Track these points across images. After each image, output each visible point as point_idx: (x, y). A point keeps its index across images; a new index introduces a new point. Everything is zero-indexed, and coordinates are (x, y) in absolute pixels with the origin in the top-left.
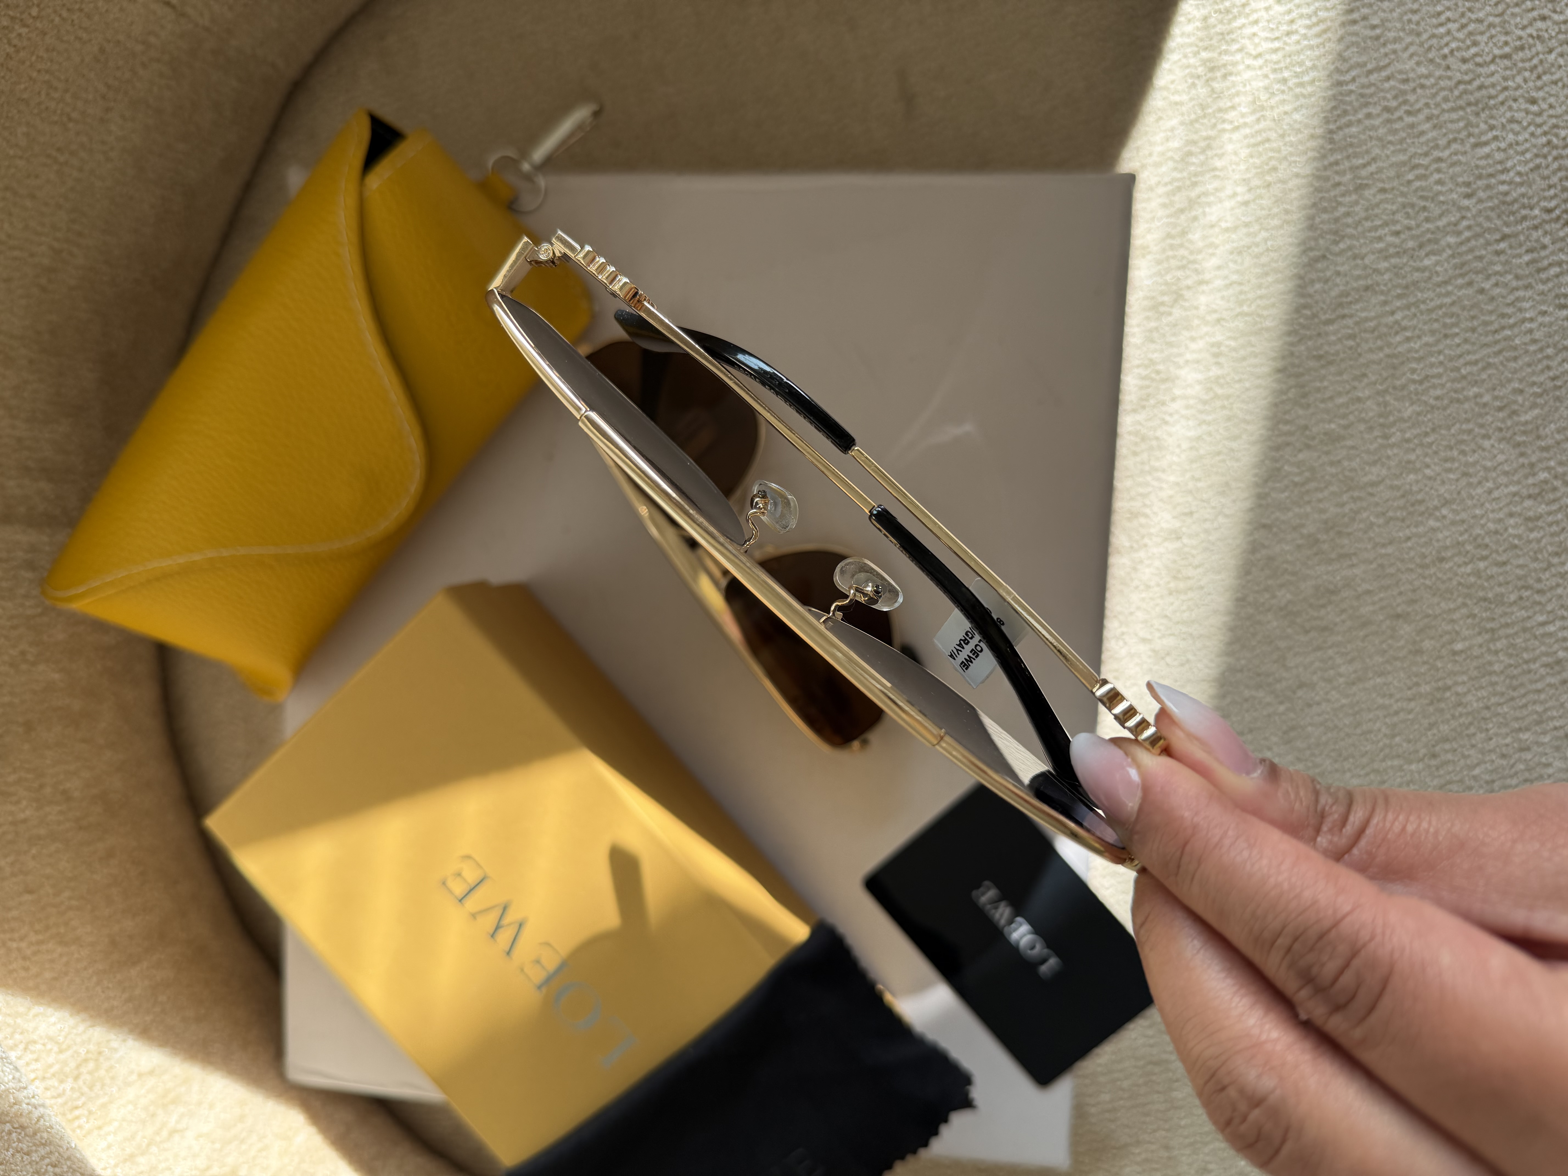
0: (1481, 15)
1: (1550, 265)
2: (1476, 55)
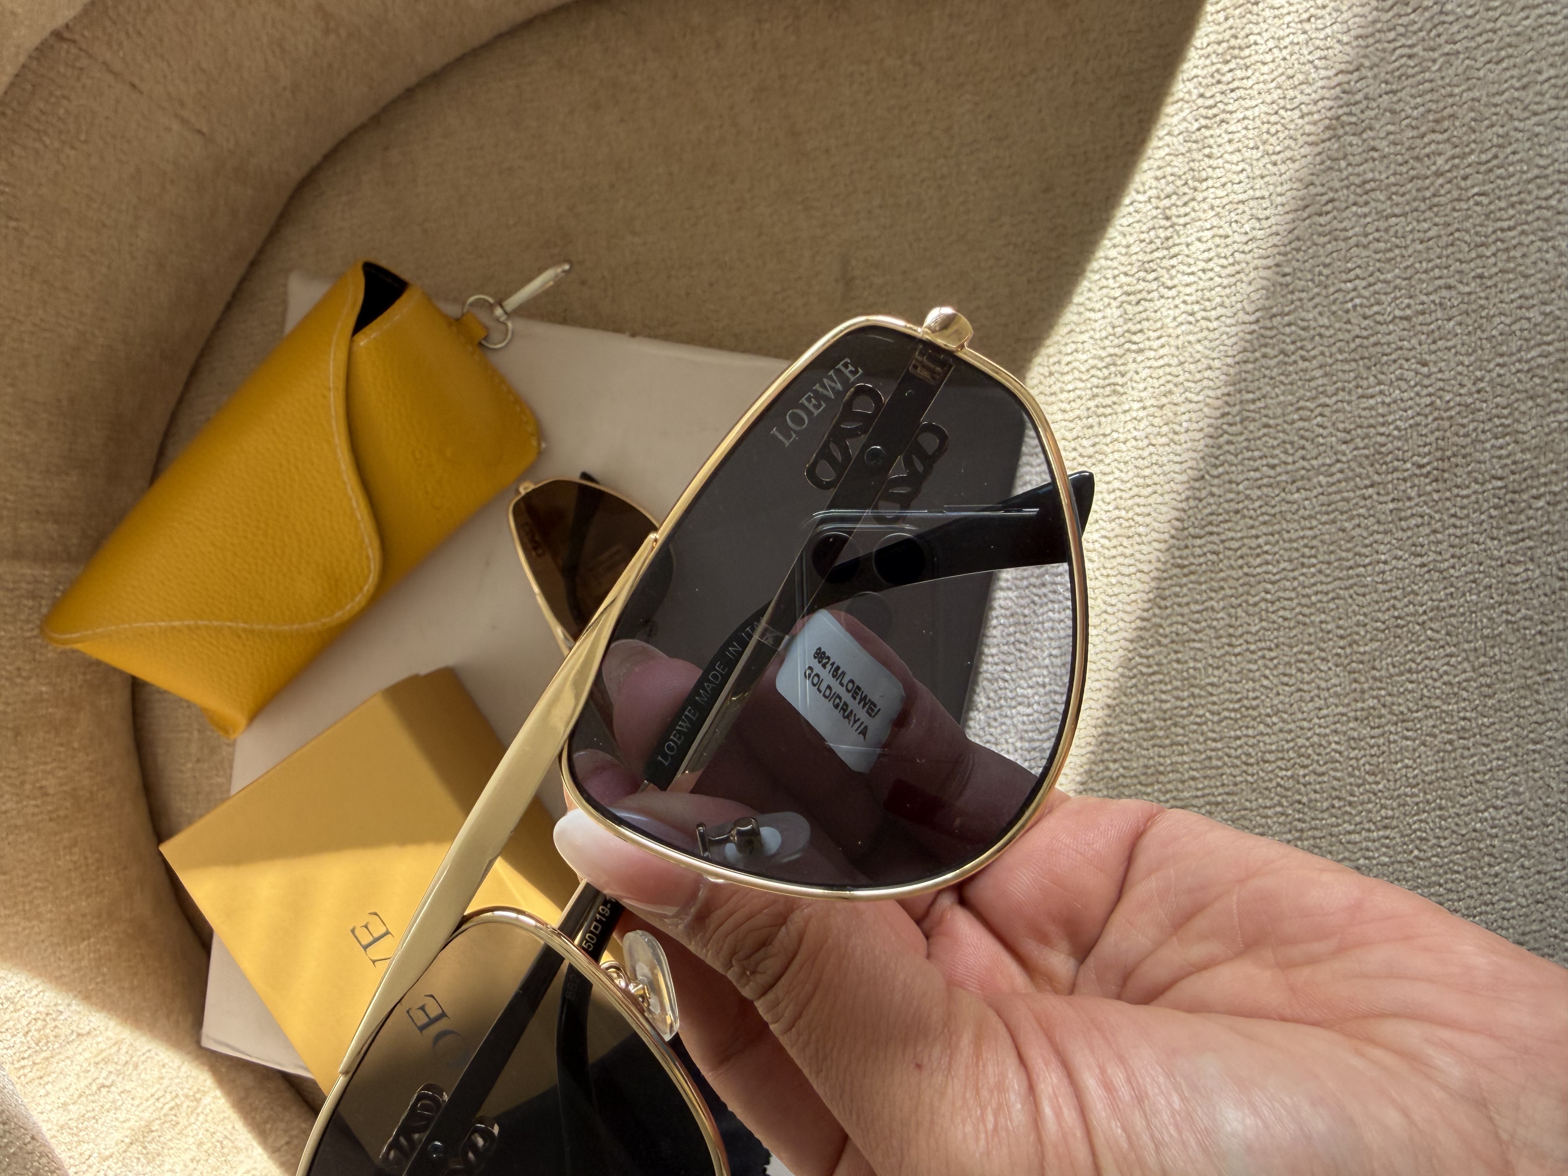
0: (1389, 276)
1: (1413, 515)
2: (1377, 313)
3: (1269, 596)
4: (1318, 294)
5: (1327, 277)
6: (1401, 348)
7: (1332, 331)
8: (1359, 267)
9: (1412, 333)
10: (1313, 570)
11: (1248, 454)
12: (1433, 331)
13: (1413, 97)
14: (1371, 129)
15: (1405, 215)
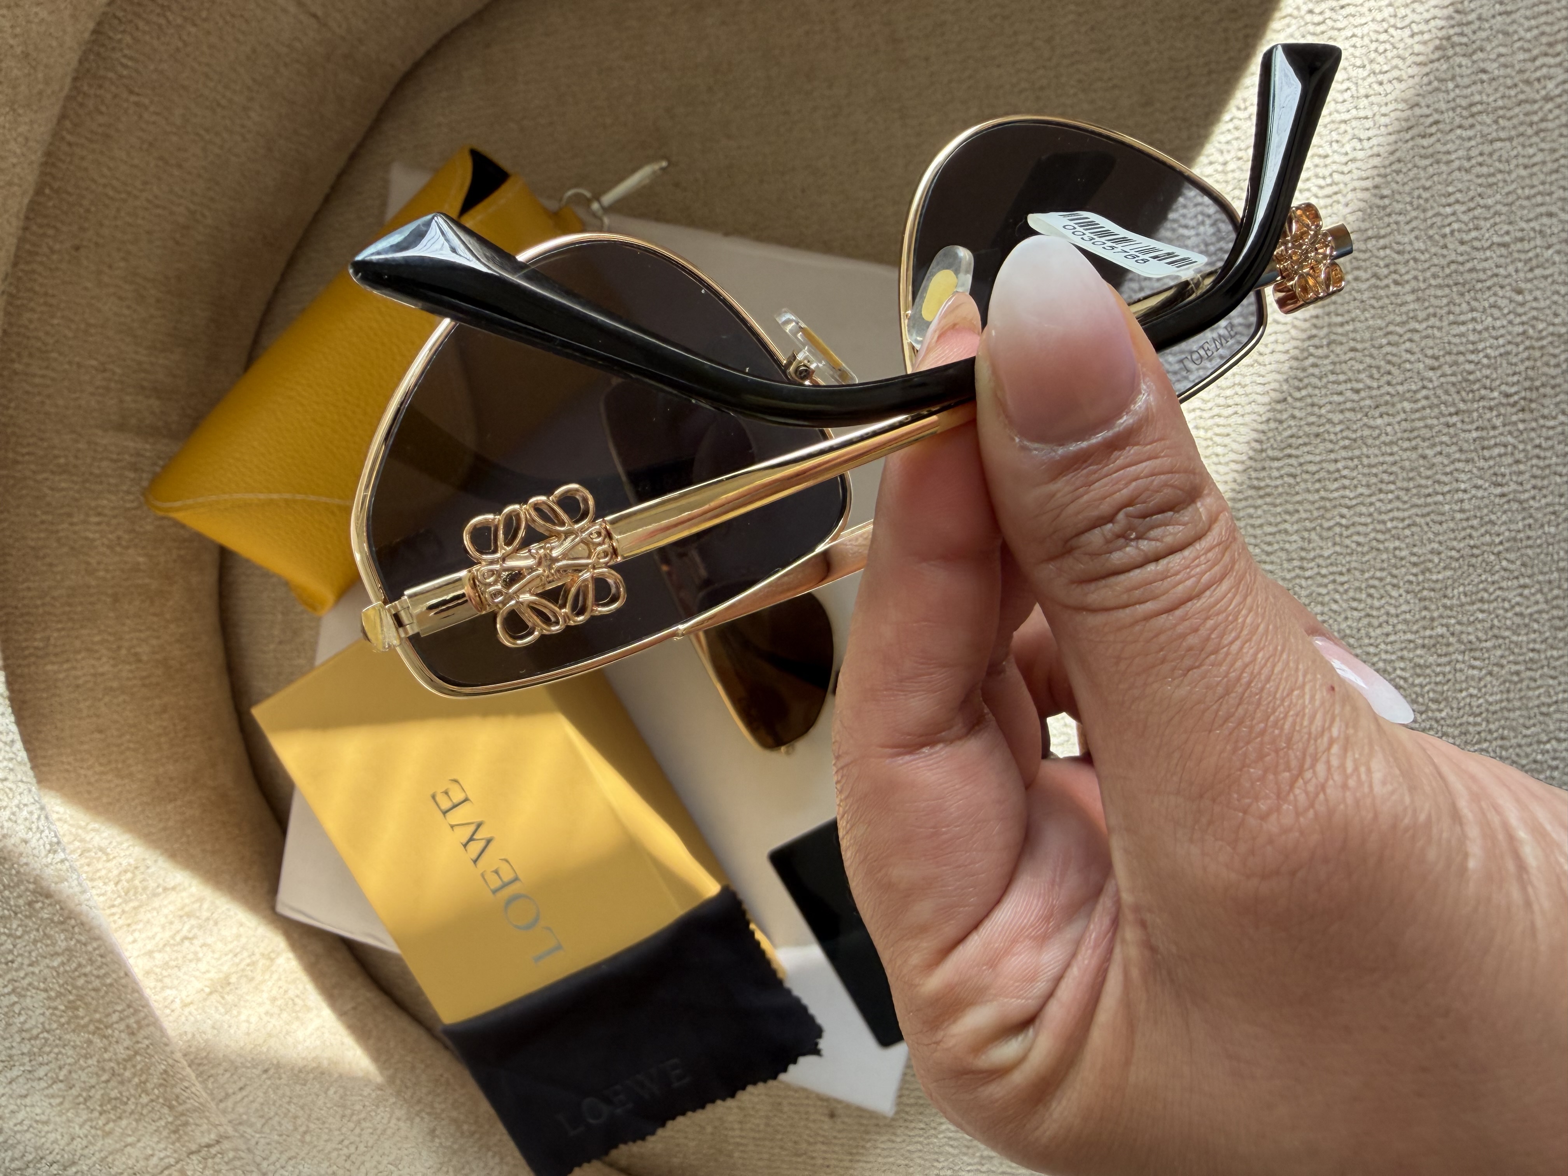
0: (1490, 202)
1: (1496, 445)
2: (1476, 239)
3: (1344, 521)
4: (1416, 218)
5: (1427, 200)
6: (1497, 275)
7: (1427, 256)
8: (1460, 191)
9: (1509, 260)
10: (1390, 496)
11: (1332, 378)
12: (1530, 259)
13: (1527, 18)
14: (1482, 50)
15: (1510, 139)
